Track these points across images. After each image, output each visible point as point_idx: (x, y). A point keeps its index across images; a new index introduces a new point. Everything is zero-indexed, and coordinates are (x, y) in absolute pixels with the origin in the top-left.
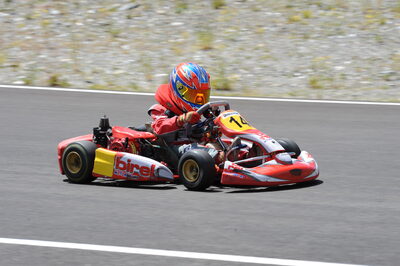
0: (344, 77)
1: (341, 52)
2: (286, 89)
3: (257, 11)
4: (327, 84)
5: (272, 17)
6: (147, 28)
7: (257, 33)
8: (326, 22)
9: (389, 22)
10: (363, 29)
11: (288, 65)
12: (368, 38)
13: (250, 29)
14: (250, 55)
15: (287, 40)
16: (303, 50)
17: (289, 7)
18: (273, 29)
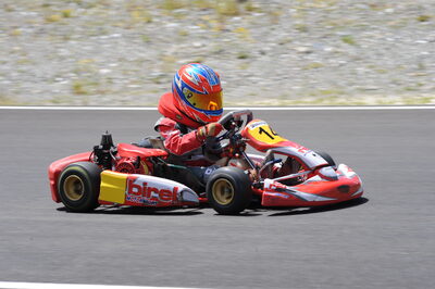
0: (110, 80)
1: (105, 54)
2: (48, 96)
3: (10, 10)
4: (93, 89)
5: (26, 17)
7: (11, 35)
8: (87, 22)
9: (155, 20)
10: (128, 28)
11: (49, 68)
12: (134, 38)
13: (4, 31)
14: (5, 59)
15: (45, 41)
16: (64, 52)
17: (46, 6)
18: (30, 30)
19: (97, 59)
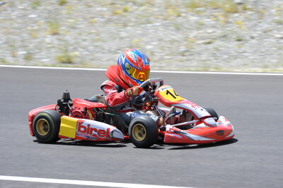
0: (152, 53)
1: (150, 36)
5: (100, 11)
6: (11, 19)
9: (183, 15)
10: (165, 20)
11: (113, 45)
12: (170, 26)
13: (85, 19)
14: (86, 38)
15: (112, 27)
16: (123, 34)
18: (102, 20)
19: (144, 39)
